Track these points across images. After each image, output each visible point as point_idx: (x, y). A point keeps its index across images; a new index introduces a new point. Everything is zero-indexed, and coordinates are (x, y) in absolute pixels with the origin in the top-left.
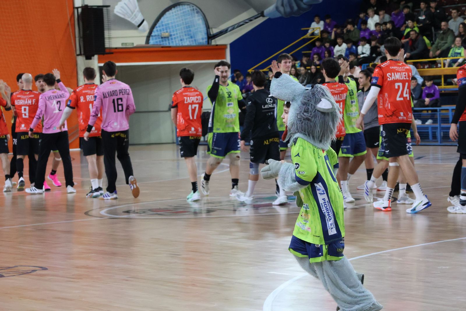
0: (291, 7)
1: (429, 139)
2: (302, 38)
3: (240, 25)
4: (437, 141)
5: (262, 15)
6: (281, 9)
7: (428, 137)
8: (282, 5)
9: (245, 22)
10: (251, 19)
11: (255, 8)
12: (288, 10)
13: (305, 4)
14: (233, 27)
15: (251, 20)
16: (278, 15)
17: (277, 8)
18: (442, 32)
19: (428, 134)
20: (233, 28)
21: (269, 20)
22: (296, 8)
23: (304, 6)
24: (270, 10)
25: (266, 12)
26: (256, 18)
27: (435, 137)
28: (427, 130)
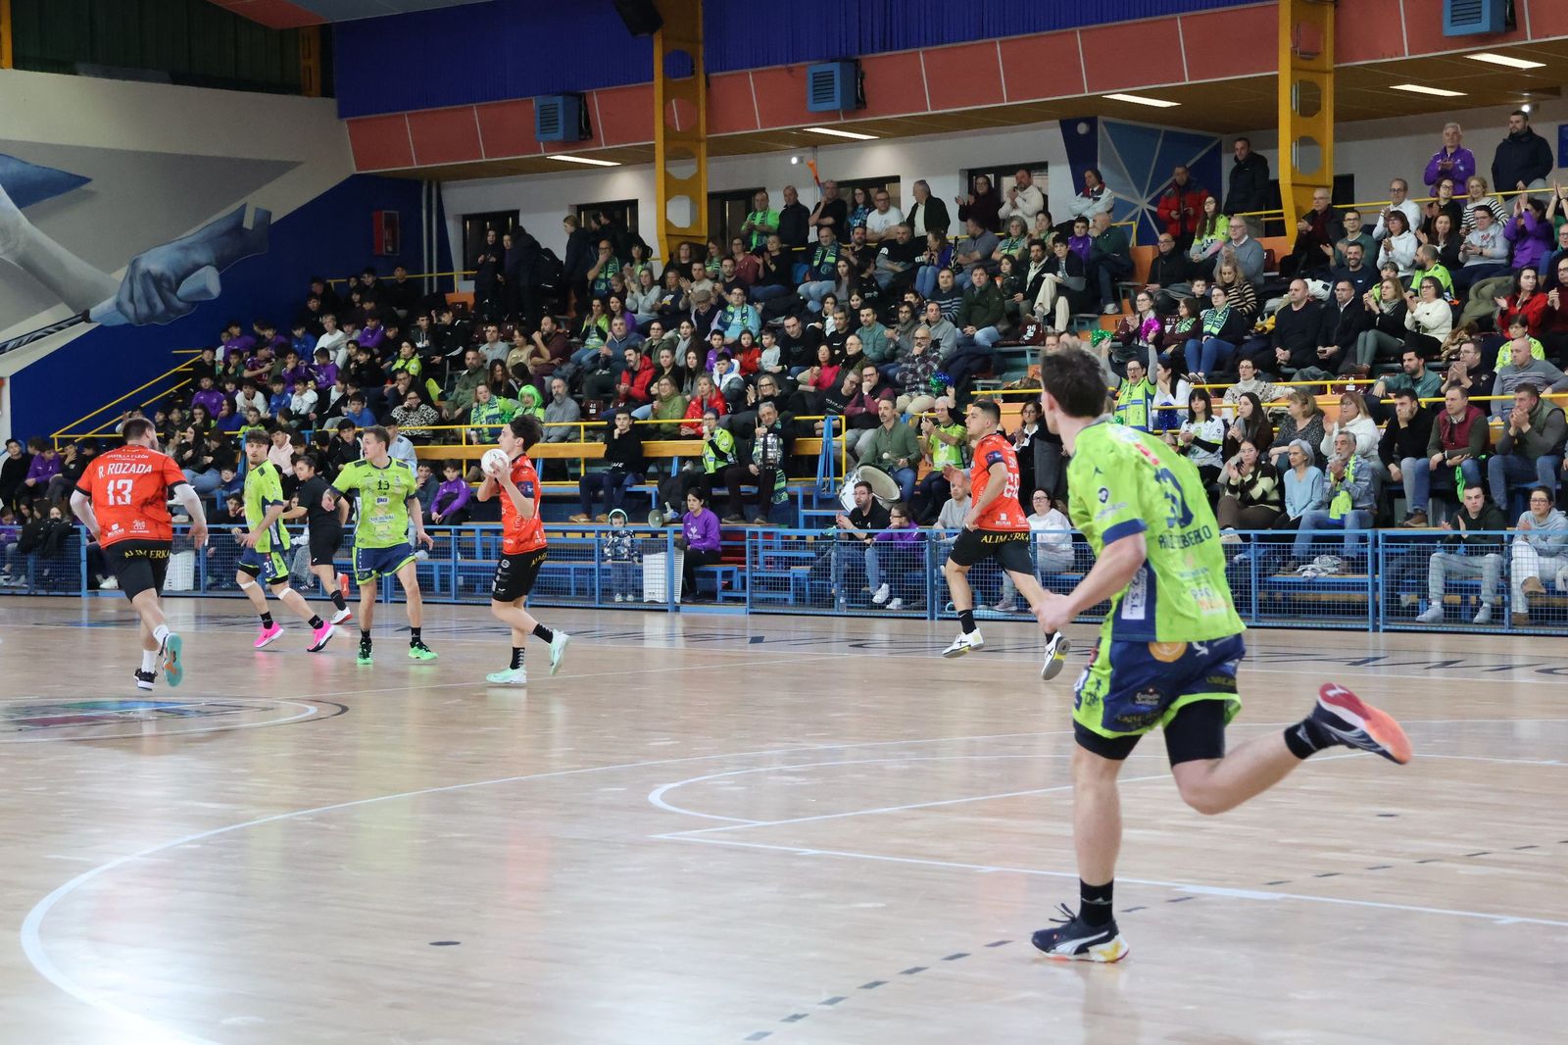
0: (151, 306)
1: (433, 590)
2: (174, 370)
3: (34, 337)
4: (450, 595)
5: (85, 317)
6: (129, 308)
7: (432, 585)
8: (131, 299)
9: (46, 332)
10: (61, 325)
11: (71, 305)
12: (144, 309)
13: (180, 300)
14: (18, 341)
15: (60, 329)
16: (121, 320)
17: (119, 305)
18: (466, 372)
19: (432, 580)
20: (20, 342)
21: (100, 328)
22: (160, 306)
23: (180, 305)
24: (103, 310)
25: (94, 312)
26: (71, 325)
27: (445, 586)
28: (428, 570)
